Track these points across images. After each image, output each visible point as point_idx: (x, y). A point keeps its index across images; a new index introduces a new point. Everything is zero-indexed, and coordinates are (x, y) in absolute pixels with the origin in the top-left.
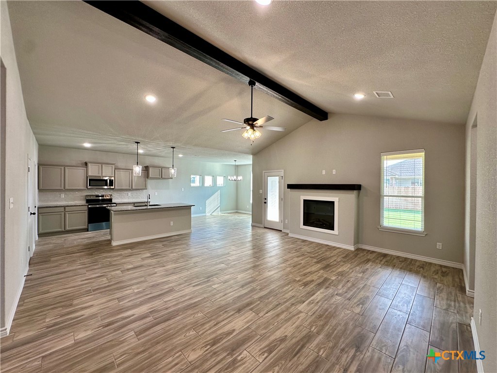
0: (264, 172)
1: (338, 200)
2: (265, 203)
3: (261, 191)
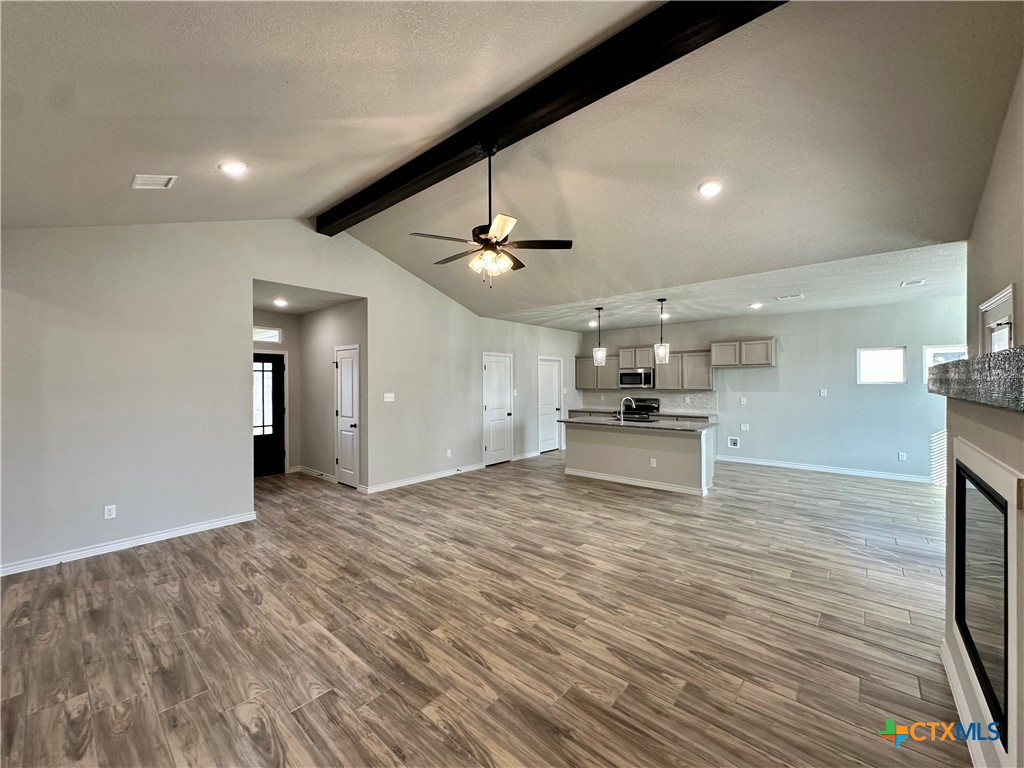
0: (980, 308)
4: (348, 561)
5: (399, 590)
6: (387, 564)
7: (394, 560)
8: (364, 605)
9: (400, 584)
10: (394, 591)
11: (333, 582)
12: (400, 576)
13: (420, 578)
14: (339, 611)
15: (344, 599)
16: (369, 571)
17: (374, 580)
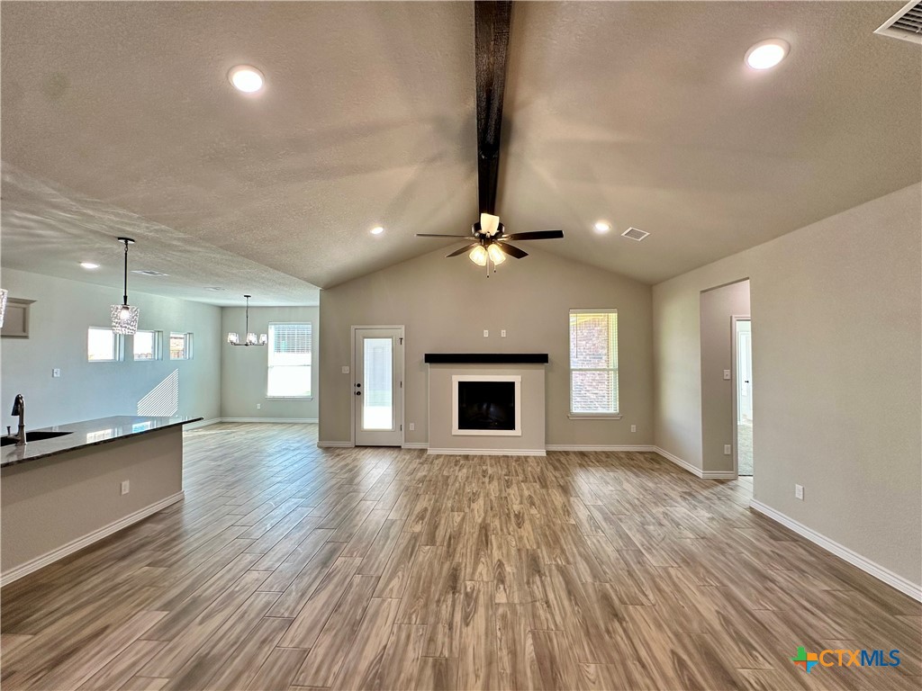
0: (353, 328)
1: (520, 380)
2: (359, 393)
3: (346, 370)
4: (608, 632)
5: (574, 557)
6: (564, 595)
7: (551, 596)
8: (610, 559)
9: (568, 562)
10: (578, 558)
11: (635, 602)
12: (563, 571)
13: (546, 559)
14: (632, 564)
15: (627, 574)
16: (588, 596)
17: (589, 580)
